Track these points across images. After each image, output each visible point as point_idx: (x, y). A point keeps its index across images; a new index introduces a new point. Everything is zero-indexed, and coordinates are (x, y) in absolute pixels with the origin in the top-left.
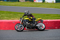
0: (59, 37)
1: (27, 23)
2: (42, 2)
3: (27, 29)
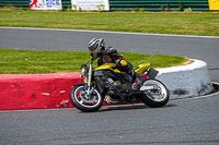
1: (110, 80)
2: (60, 7)
3: (112, 104)
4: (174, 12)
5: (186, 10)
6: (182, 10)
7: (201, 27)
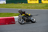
0: (9, 31)
1: (25, 18)
4: (20, 4)
5: (23, 3)
6: (22, 3)
7: (26, 7)
